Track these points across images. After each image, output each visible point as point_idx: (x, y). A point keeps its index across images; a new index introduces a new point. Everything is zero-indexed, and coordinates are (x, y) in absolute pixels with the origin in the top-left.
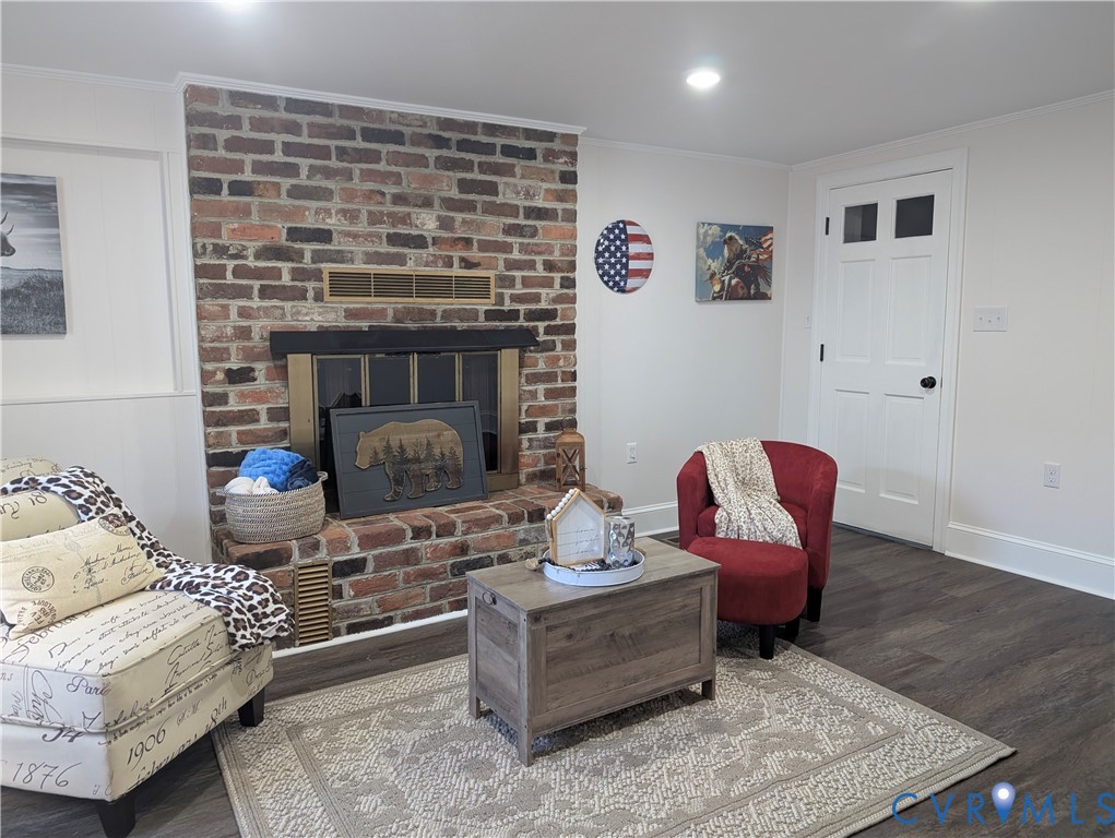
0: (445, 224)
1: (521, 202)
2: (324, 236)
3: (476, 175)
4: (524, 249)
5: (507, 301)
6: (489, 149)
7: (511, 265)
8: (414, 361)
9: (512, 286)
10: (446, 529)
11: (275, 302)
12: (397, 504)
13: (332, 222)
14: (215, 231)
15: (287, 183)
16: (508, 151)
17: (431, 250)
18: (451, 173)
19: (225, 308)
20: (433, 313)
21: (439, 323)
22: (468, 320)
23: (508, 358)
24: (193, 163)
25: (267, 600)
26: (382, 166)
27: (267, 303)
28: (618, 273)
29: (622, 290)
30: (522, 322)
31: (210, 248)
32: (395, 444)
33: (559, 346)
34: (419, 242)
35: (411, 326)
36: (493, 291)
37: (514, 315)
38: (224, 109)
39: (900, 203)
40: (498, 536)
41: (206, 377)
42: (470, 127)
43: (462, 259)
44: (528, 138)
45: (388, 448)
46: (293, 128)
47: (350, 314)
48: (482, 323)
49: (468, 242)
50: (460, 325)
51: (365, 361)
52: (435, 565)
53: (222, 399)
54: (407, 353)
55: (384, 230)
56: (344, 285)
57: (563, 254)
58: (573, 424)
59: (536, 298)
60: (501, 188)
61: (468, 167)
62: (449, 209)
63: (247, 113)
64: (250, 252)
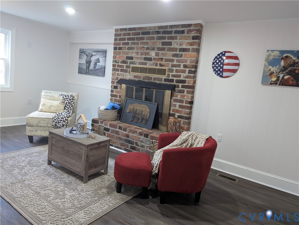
0: (157, 54)
1: (178, 47)
2: (131, 58)
3: (167, 40)
4: (177, 61)
5: (171, 76)
6: (171, 32)
7: (173, 66)
8: (144, 89)
9: (173, 72)
10: (125, 130)
11: (122, 73)
13: (134, 55)
14: (115, 57)
15: (127, 46)
16: (176, 32)
17: (153, 61)
18: (160, 41)
19: (115, 73)
20: (151, 78)
21: (152, 81)
22: (159, 81)
23: (168, 93)
24: (115, 44)
26: (144, 41)
27: (121, 73)
28: (219, 70)
29: (222, 77)
30: (174, 83)
31: (115, 61)
32: (135, 109)
33: (186, 92)
34: (150, 59)
35: (147, 81)
36: (167, 73)
37: (172, 81)
38: (119, 32)
40: (136, 137)
41: (112, 87)
42: (166, 27)
43: (160, 64)
44: (182, 27)
46: (129, 34)
47: (135, 77)
48: (163, 82)
49: (162, 59)
50: (158, 82)
51: (135, 87)
52: (122, 137)
53: (113, 91)
54: (143, 87)
55: (143, 56)
56: (135, 70)
57: (190, 63)
59: (180, 76)
60: (173, 43)
61: (164, 38)
62: (159, 50)
63: (122, 33)
64: (120, 62)
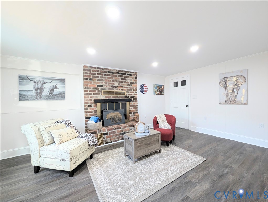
0: (119, 84)
1: (130, 81)
2: (102, 86)
3: (123, 78)
4: (130, 88)
5: (128, 95)
6: (125, 74)
7: (128, 90)
8: (115, 103)
9: (128, 93)
10: (120, 128)
11: (95, 95)
12: (112, 124)
13: (103, 84)
14: (87, 85)
15: (97, 79)
16: (128, 74)
17: (117, 88)
18: (120, 77)
19: (88, 96)
20: (117, 97)
21: (118, 98)
22: (122, 98)
23: (128, 103)
24: (84, 76)
25: (94, 139)
26: (110, 77)
27: (94, 95)
28: (143, 91)
29: (143, 94)
30: (130, 98)
31: (86, 88)
32: (112, 116)
33: (135, 101)
34: (115, 87)
35: (114, 99)
36: (126, 94)
37: (129, 97)
38: (89, 69)
39: (181, 81)
40: (127, 129)
41: (85, 106)
42: (123, 71)
43: (121, 89)
44: (130, 73)
45: (111, 116)
46: (98, 71)
47: (106, 97)
48: (124, 98)
49: (122, 87)
50: (121, 98)
51: (108, 104)
52: (118, 133)
53: (87, 109)
54: (114, 102)
55: (111, 85)
56: (105, 93)
57: (135, 88)
58: (137, 112)
59: (132, 95)
60: (127, 79)
61: (122, 76)
62: (120, 82)
63: (92, 69)
64: (92, 88)
